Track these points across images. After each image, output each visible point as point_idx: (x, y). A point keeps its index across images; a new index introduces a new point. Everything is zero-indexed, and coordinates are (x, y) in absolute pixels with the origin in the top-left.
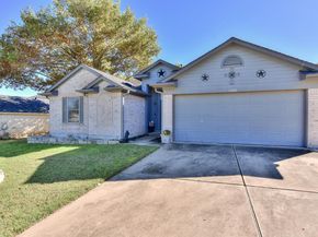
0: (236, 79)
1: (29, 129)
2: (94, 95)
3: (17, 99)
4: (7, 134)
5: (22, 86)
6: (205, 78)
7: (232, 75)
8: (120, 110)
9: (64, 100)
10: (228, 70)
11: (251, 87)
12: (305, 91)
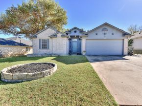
0: (106, 35)
1: (10, 53)
4: (2, 55)
6: (97, 34)
10: (103, 32)
12: (123, 40)
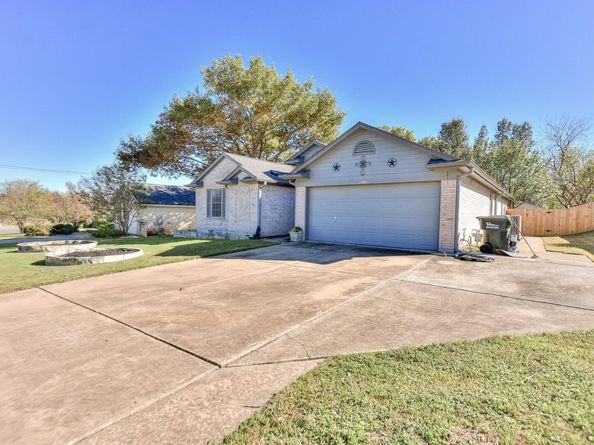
0: (367, 169)
2: (234, 187)
3: (174, 189)
4: (162, 230)
5: (176, 175)
6: (337, 168)
7: (363, 164)
8: (256, 203)
9: (209, 192)
11: (381, 179)
12: (438, 183)
